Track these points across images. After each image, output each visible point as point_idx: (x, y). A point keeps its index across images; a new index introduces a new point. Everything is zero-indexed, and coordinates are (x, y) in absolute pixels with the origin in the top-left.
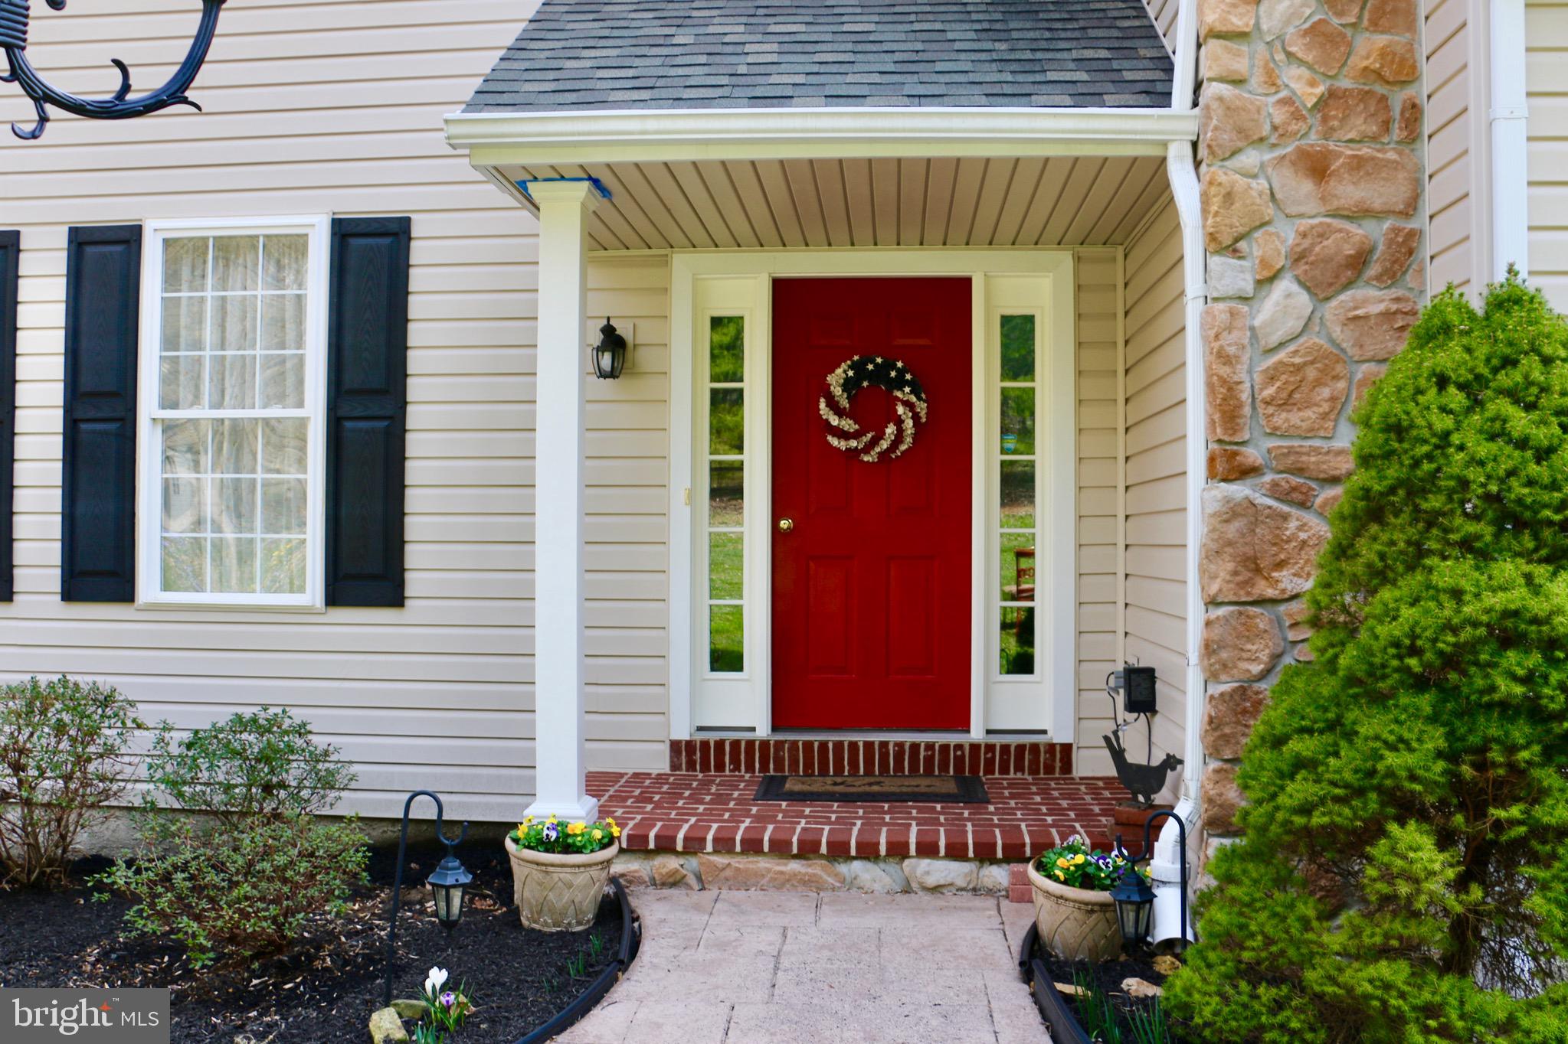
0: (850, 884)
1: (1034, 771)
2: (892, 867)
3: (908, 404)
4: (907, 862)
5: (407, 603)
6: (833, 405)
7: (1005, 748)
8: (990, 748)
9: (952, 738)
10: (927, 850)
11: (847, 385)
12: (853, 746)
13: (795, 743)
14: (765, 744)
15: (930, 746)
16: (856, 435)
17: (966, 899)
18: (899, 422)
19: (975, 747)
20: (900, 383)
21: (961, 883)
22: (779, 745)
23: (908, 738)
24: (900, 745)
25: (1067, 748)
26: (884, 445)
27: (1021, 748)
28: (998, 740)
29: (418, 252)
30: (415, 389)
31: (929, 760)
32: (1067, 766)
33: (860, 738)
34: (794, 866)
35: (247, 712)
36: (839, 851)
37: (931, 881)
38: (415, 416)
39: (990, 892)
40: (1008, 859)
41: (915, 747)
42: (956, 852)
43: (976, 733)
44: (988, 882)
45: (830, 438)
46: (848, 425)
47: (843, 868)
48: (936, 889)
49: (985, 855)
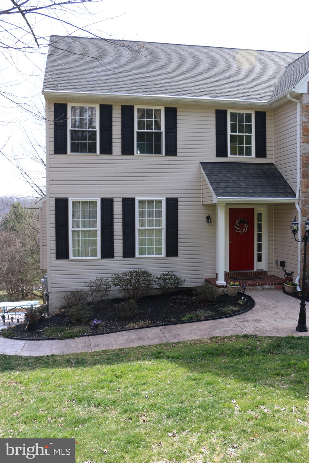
0: (257, 289)
1: (263, 275)
2: (261, 286)
3: (246, 226)
4: (263, 286)
5: (179, 256)
6: (237, 226)
7: (259, 272)
8: (257, 272)
9: (251, 271)
10: (266, 284)
11: (239, 223)
13: (232, 273)
14: (228, 273)
15: (250, 272)
16: (240, 230)
17: (270, 290)
18: (245, 228)
19: (255, 272)
20: (246, 223)
21: (269, 288)
22: (230, 273)
23: (247, 271)
24: (246, 272)
25: (267, 271)
26: (243, 231)
27: (261, 272)
28: (258, 271)
29: (179, 203)
30: (179, 224)
31: (250, 274)
32: (267, 274)
33: (241, 272)
34: (251, 287)
35: (164, 273)
36: (256, 285)
37: (266, 288)
38: (179, 228)
39: (273, 289)
40: (274, 285)
41: (248, 272)
42: (269, 284)
43: (255, 270)
44: (272, 288)
45: (236, 231)
46: (239, 229)
47: (256, 287)
48: (267, 289)
49: (272, 285)
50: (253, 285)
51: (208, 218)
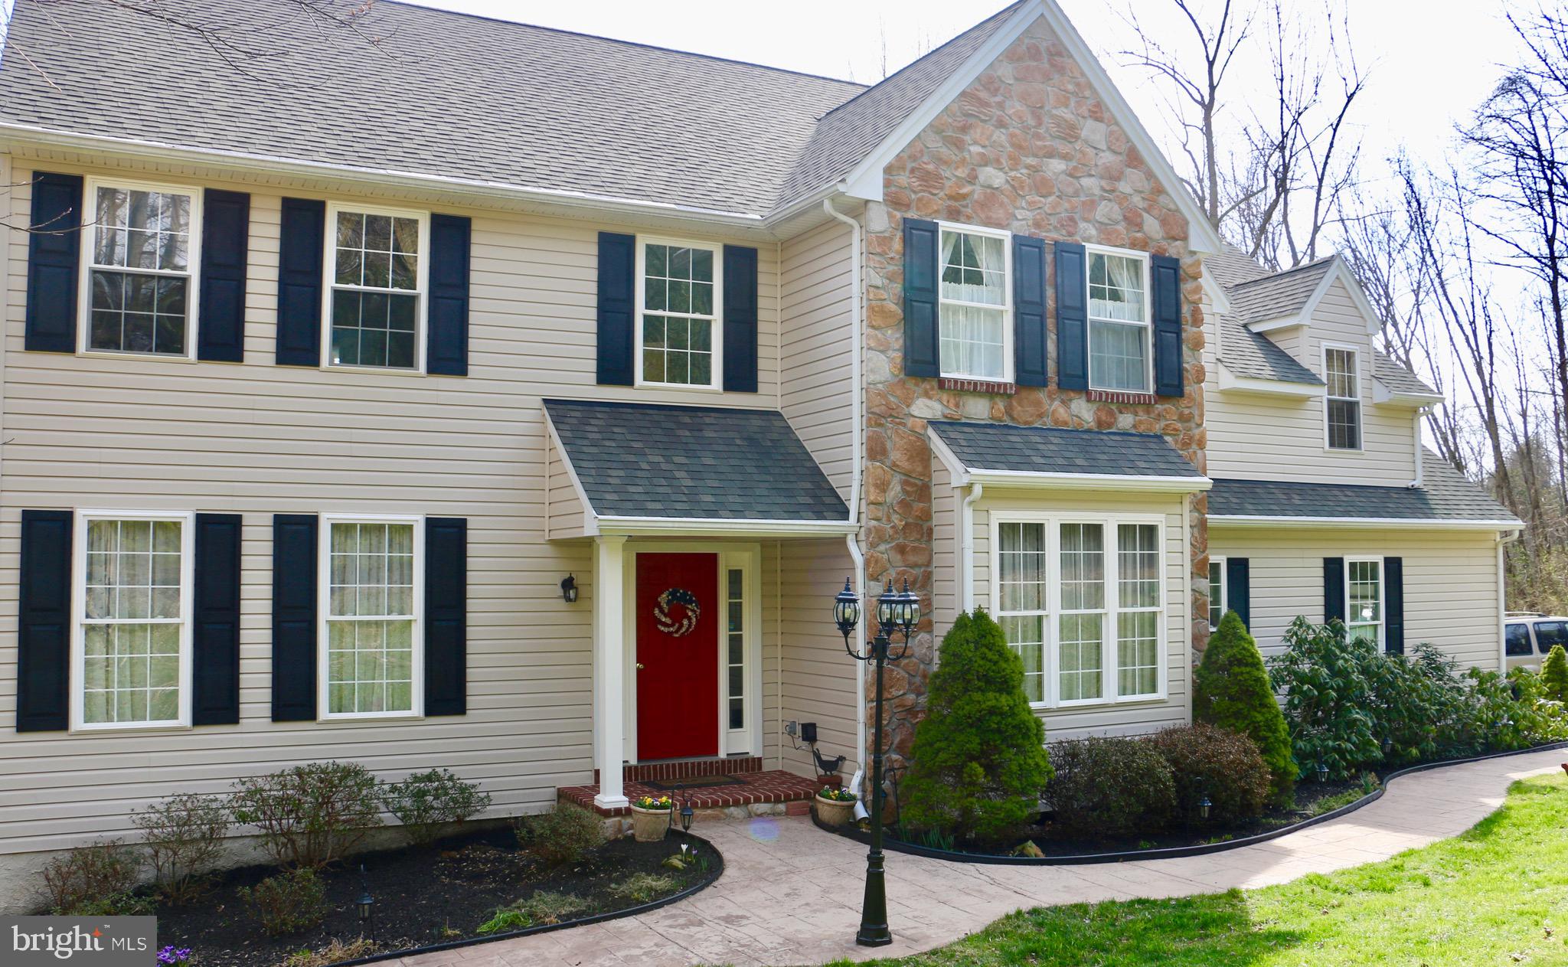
0: (730, 816)
1: (747, 771)
2: (744, 808)
3: (693, 611)
4: (750, 806)
5: (468, 712)
6: (662, 611)
7: (735, 761)
8: (729, 761)
9: (709, 759)
10: (757, 800)
11: (669, 602)
12: (674, 765)
13: (649, 767)
14: (636, 768)
15: (705, 763)
16: (672, 625)
17: (771, 817)
18: (689, 619)
19: (723, 761)
20: (691, 602)
21: (769, 812)
22: (642, 767)
23: (696, 760)
24: (693, 764)
25: (760, 759)
26: (684, 629)
27: (742, 761)
28: (732, 758)
29: (471, 536)
30: (471, 605)
31: (705, 769)
32: (760, 767)
33: (676, 761)
34: (709, 811)
35: (419, 772)
36: (726, 804)
37: (759, 812)
38: (471, 618)
39: (779, 814)
40: (785, 801)
41: (699, 764)
42: (767, 800)
43: (722, 754)
44: (778, 810)
45: (659, 626)
46: (668, 621)
47: (726, 811)
48: (760, 815)
49: (778, 800)
50: (715, 804)
51: (568, 584)
